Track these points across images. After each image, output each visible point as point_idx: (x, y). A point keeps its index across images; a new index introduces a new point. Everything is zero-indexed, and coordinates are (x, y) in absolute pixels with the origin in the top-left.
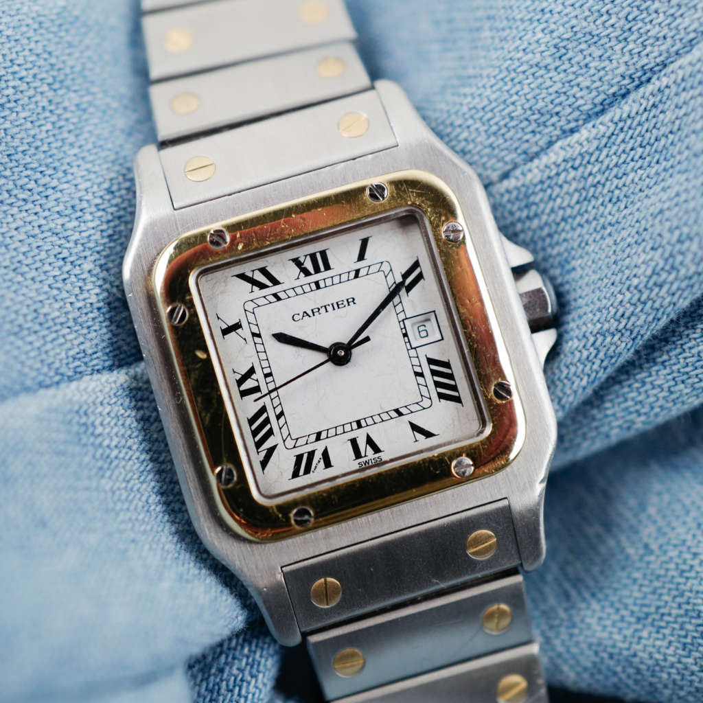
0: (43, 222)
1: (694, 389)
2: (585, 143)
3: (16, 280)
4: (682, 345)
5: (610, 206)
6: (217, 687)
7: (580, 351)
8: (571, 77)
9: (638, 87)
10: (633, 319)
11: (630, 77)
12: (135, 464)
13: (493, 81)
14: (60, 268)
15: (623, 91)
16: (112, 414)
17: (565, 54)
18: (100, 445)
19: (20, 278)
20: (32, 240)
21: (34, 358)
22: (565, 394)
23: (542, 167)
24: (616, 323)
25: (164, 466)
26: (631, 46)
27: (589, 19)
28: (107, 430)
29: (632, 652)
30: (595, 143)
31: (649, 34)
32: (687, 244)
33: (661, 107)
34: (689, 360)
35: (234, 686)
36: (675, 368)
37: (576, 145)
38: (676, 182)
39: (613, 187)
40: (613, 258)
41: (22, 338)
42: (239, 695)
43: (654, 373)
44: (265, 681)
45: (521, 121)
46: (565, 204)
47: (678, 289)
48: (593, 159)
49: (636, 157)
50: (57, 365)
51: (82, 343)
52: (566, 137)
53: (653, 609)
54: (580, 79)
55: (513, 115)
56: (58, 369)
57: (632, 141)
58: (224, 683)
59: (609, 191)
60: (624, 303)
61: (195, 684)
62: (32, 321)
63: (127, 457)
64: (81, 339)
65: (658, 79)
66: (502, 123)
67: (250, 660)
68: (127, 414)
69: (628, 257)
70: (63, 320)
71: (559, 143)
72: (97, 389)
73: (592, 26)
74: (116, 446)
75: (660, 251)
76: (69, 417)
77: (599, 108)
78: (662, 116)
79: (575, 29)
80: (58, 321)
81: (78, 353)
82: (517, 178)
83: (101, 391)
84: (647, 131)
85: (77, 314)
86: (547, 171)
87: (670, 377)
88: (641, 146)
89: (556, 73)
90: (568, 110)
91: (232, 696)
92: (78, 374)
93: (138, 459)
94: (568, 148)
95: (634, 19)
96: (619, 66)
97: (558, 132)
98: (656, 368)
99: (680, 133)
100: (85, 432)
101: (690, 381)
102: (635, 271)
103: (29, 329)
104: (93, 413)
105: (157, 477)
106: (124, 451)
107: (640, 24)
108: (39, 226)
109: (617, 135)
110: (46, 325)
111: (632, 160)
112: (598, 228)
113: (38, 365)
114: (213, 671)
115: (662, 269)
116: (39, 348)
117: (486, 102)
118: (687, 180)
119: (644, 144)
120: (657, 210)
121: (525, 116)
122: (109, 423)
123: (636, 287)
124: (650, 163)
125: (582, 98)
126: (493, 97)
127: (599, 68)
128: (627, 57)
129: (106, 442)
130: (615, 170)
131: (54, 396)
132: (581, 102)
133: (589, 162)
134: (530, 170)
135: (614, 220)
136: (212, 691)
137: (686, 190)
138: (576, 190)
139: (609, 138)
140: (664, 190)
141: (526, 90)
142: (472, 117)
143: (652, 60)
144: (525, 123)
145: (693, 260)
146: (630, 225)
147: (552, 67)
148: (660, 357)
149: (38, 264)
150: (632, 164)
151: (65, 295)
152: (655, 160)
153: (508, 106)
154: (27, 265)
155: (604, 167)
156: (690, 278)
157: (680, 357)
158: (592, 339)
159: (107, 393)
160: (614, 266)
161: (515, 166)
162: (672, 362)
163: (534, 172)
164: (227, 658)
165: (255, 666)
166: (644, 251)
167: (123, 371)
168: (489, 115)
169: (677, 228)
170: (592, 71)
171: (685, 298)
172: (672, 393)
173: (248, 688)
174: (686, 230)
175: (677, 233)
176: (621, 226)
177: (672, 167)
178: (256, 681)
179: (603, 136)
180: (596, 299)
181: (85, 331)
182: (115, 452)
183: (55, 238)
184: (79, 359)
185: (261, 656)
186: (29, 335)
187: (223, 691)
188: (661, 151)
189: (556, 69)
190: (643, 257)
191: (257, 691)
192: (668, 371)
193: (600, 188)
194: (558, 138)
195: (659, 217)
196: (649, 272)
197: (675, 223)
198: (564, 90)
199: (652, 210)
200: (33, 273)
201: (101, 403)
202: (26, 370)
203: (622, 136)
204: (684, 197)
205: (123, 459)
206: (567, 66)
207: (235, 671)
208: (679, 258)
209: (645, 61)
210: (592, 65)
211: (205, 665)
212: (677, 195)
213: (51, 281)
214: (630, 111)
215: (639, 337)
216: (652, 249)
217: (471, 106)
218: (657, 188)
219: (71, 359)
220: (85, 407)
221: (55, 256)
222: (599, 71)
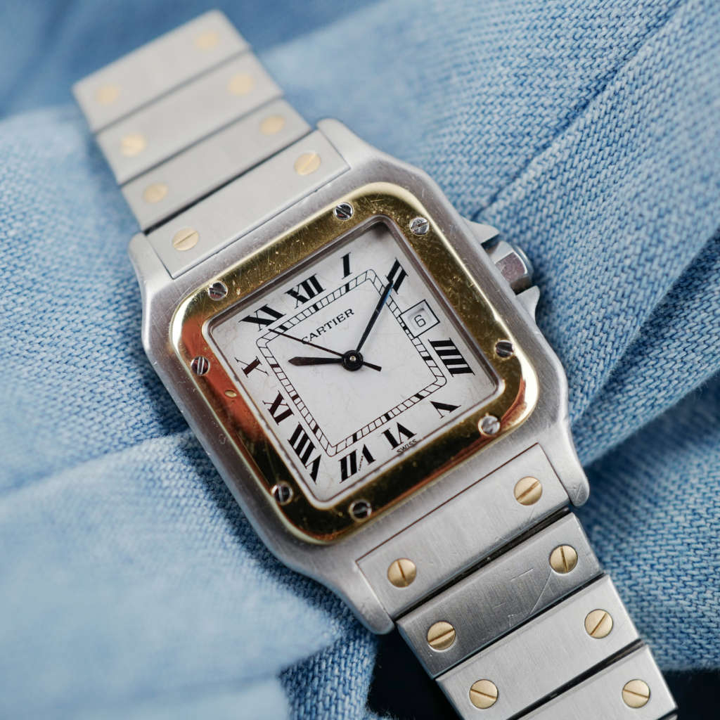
0: (85, 317)
1: (705, 356)
2: (558, 154)
3: (69, 370)
4: (685, 316)
5: (590, 204)
6: (314, 709)
7: (591, 339)
8: (535, 99)
9: (595, 95)
10: (633, 296)
11: (587, 88)
12: (204, 510)
13: (466, 117)
14: (107, 353)
15: (584, 102)
16: (176, 470)
17: (525, 81)
18: (169, 496)
19: (73, 368)
20: (77, 334)
21: (97, 431)
22: (585, 381)
23: (524, 184)
24: (619, 304)
25: (231, 512)
26: (582, 61)
27: (541, 46)
28: (174, 483)
29: (700, 614)
30: (567, 152)
31: (596, 47)
32: (667, 217)
33: (619, 107)
34: (693, 330)
35: (331, 705)
36: (683, 339)
37: (551, 158)
38: (646, 166)
39: (590, 185)
40: (601, 247)
41: (83, 416)
42: (337, 712)
43: (665, 348)
44: (358, 697)
45: (497, 147)
46: (551, 212)
47: (668, 260)
48: (568, 166)
49: (606, 156)
50: (119, 435)
51: (139, 414)
52: (540, 153)
53: (711, 570)
54: (543, 99)
55: (489, 142)
56: (120, 438)
57: (599, 143)
58: (321, 704)
59: (587, 191)
60: (622, 284)
61: (294, 710)
62: (90, 400)
63: (197, 504)
64: (137, 411)
65: (612, 84)
66: (481, 152)
67: (342, 679)
68: (188, 469)
69: (615, 242)
70: (118, 395)
71: (536, 160)
72: (158, 450)
73: (545, 51)
74: (184, 496)
75: (644, 229)
76: (137, 474)
77: (564, 122)
78: (621, 115)
79: (530, 57)
80: (113, 397)
81: (136, 424)
82: (504, 199)
83: (161, 451)
84: (611, 131)
85: (129, 390)
86: (530, 186)
87: (681, 349)
88: (607, 145)
89: (520, 99)
90: (538, 129)
91: (330, 713)
92: (139, 441)
93: (206, 505)
94: (544, 162)
95: (581, 37)
96: (575, 81)
97: (532, 150)
98: (666, 343)
99: (640, 124)
100: (154, 486)
101: (699, 349)
102: (625, 253)
103: (88, 408)
104: (157, 469)
105: (227, 520)
106: (193, 499)
107: (587, 40)
108: (83, 322)
109: (585, 141)
110: (104, 402)
111: (602, 159)
112: (583, 225)
113: (102, 437)
114: (309, 694)
115: (650, 245)
116: (100, 422)
117: (463, 136)
118: (655, 162)
119: (610, 143)
120: (633, 194)
121: (500, 141)
122: (174, 477)
123: (630, 267)
124: (619, 157)
125: (548, 115)
126: (469, 130)
127: (557, 86)
128: (581, 72)
129: (175, 493)
130: (589, 171)
131: (119, 458)
132: (547, 119)
133: (565, 171)
134: (514, 190)
135: (595, 214)
136: (310, 713)
137: (656, 171)
138: (559, 198)
139: (578, 145)
140: (635, 176)
141: (497, 118)
142: (454, 152)
143: (604, 70)
144: (502, 148)
145: (676, 231)
146: (611, 215)
147: (516, 94)
148: (667, 332)
149: (87, 353)
150: (603, 162)
151: (115, 375)
152: (623, 154)
153: (483, 135)
154: (77, 356)
155: (579, 171)
156: (676, 248)
157: (685, 328)
158: (600, 325)
159: (167, 452)
160: (604, 253)
161: (501, 189)
162: (680, 334)
163: (519, 190)
164: (319, 681)
165: (347, 684)
166: (629, 233)
167: (179, 435)
168: (469, 147)
169: (655, 205)
170: (552, 90)
171: (675, 269)
172: (685, 363)
173: (343, 705)
174: (663, 205)
175: (656, 210)
176: (603, 216)
177: (639, 155)
178: (350, 698)
179: (573, 144)
180: (593, 288)
181: (139, 404)
182: (184, 502)
183: (98, 329)
184: (138, 429)
185: (351, 675)
186: (90, 412)
187: (320, 710)
188: (627, 145)
189: (520, 95)
190: (630, 238)
191: (353, 708)
192: (677, 343)
193: (578, 190)
194: (534, 155)
195: (636, 200)
196: (638, 250)
197: (652, 201)
198: (530, 112)
199: (628, 195)
200: (85, 362)
201: (164, 461)
202: (91, 442)
203: (589, 141)
204: (655, 177)
205: (193, 505)
206: (529, 90)
207: (329, 691)
208: (663, 231)
209: (597, 71)
210: (551, 85)
211: (301, 691)
212: (649, 177)
213: (101, 365)
214: (593, 118)
215: (642, 312)
216: (637, 229)
217: (451, 142)
218: (630, 176)
219: (131, 430)
220: (149, 466)
221: (101, 344)
222: (558, 89)
